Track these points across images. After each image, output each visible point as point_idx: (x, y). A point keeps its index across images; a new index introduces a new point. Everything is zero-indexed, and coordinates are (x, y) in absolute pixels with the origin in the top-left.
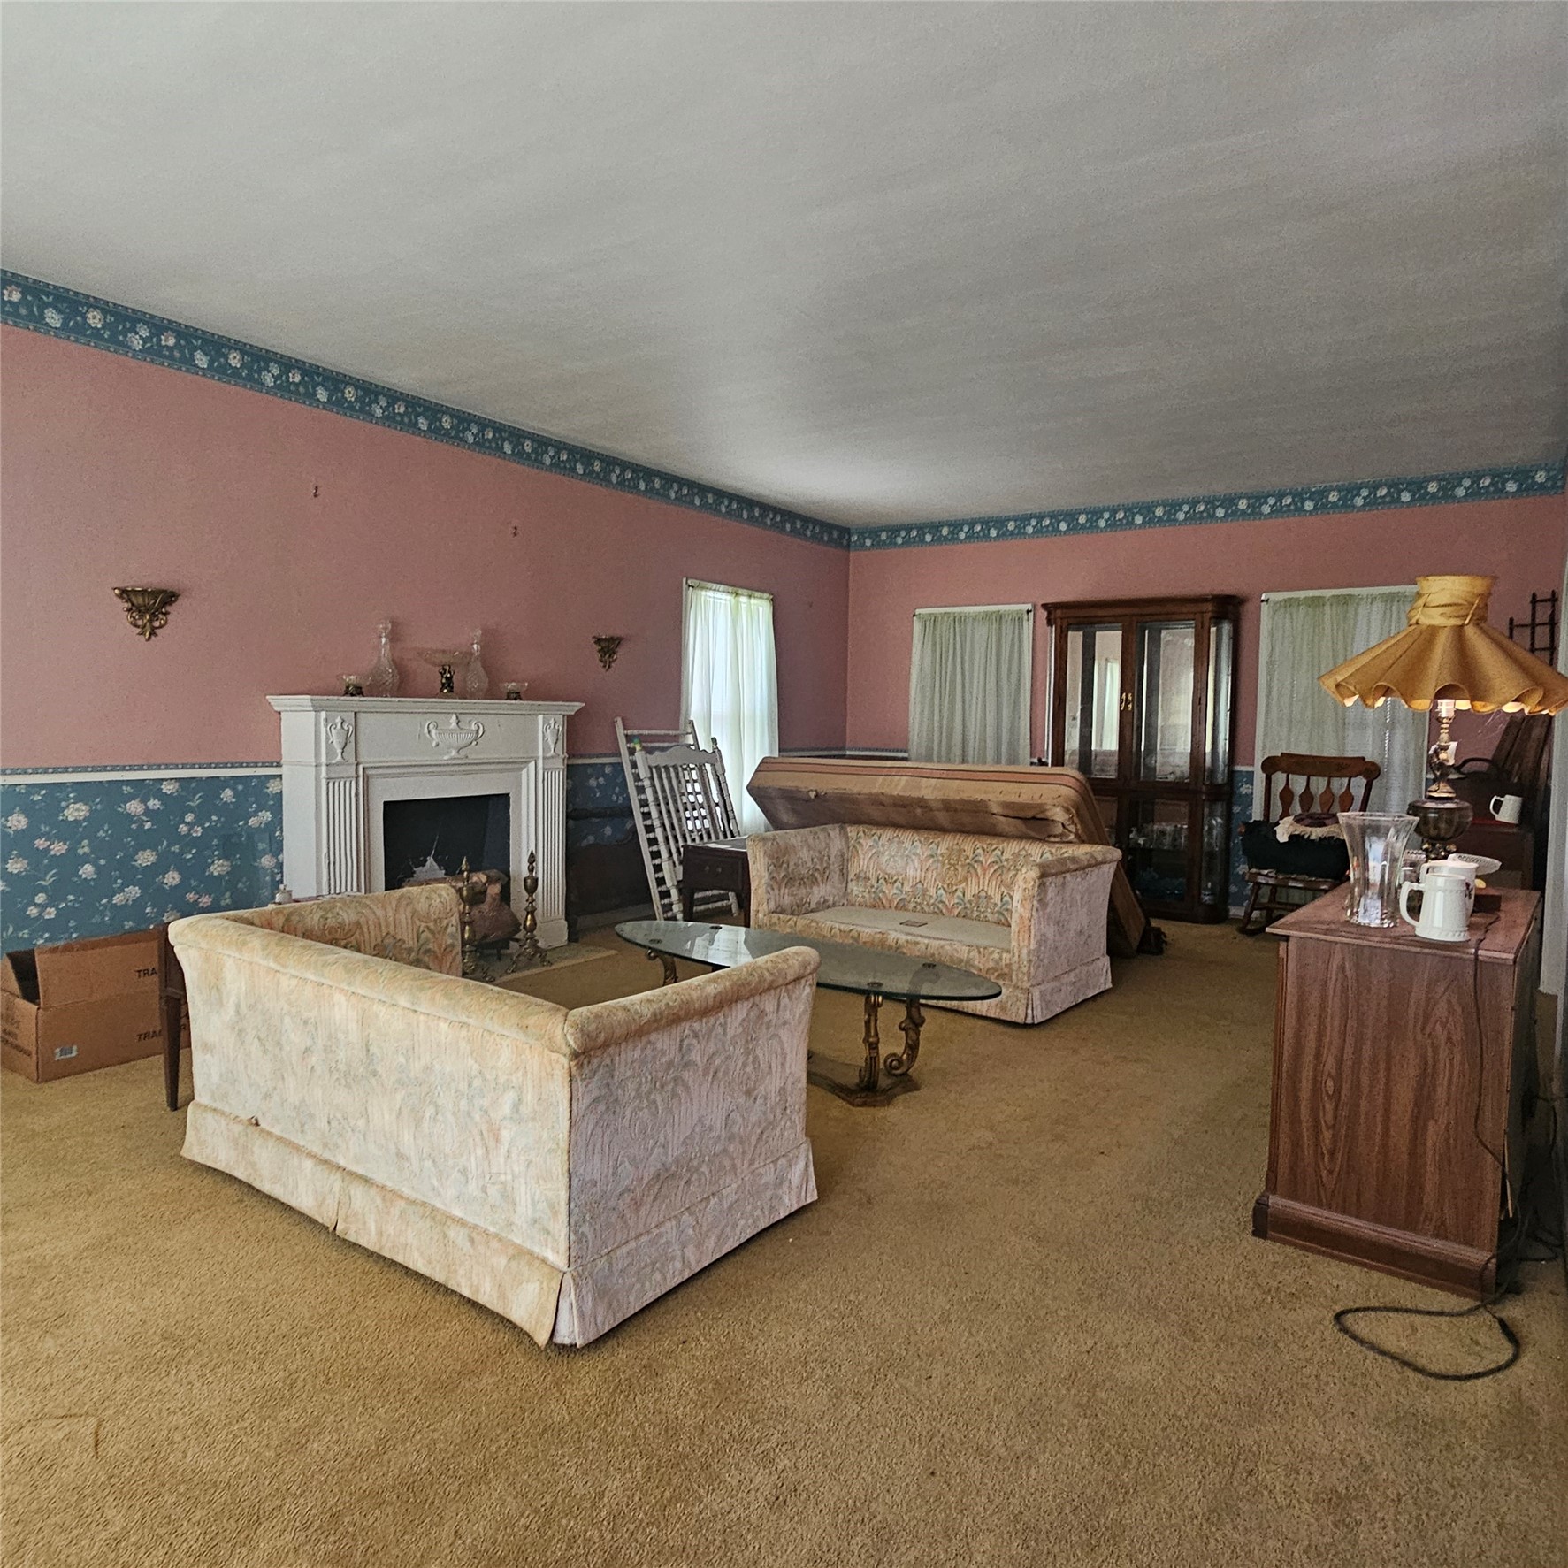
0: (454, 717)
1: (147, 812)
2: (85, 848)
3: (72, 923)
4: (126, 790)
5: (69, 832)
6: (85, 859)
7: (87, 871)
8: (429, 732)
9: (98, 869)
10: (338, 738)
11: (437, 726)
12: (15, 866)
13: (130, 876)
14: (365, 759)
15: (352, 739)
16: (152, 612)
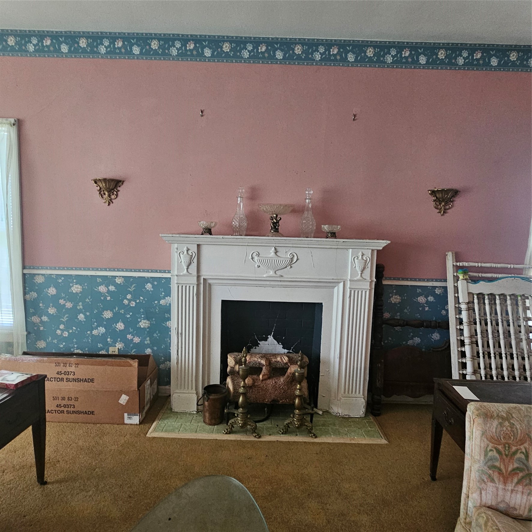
0: (273, 249)
1: (109, 291)
2: (80, 306)
3: (75, 340)
4: (99, 280)
5: (72, 297)
6: (80, 312)
7: (81, 317)
8: (252, 258)
9: (86, 317)
10: (184, 260)
11: (258, 255)
12: (52, 311)
13: (101, 322)
14: (205, 274)
15: (195, 260)
16: (111, 191)
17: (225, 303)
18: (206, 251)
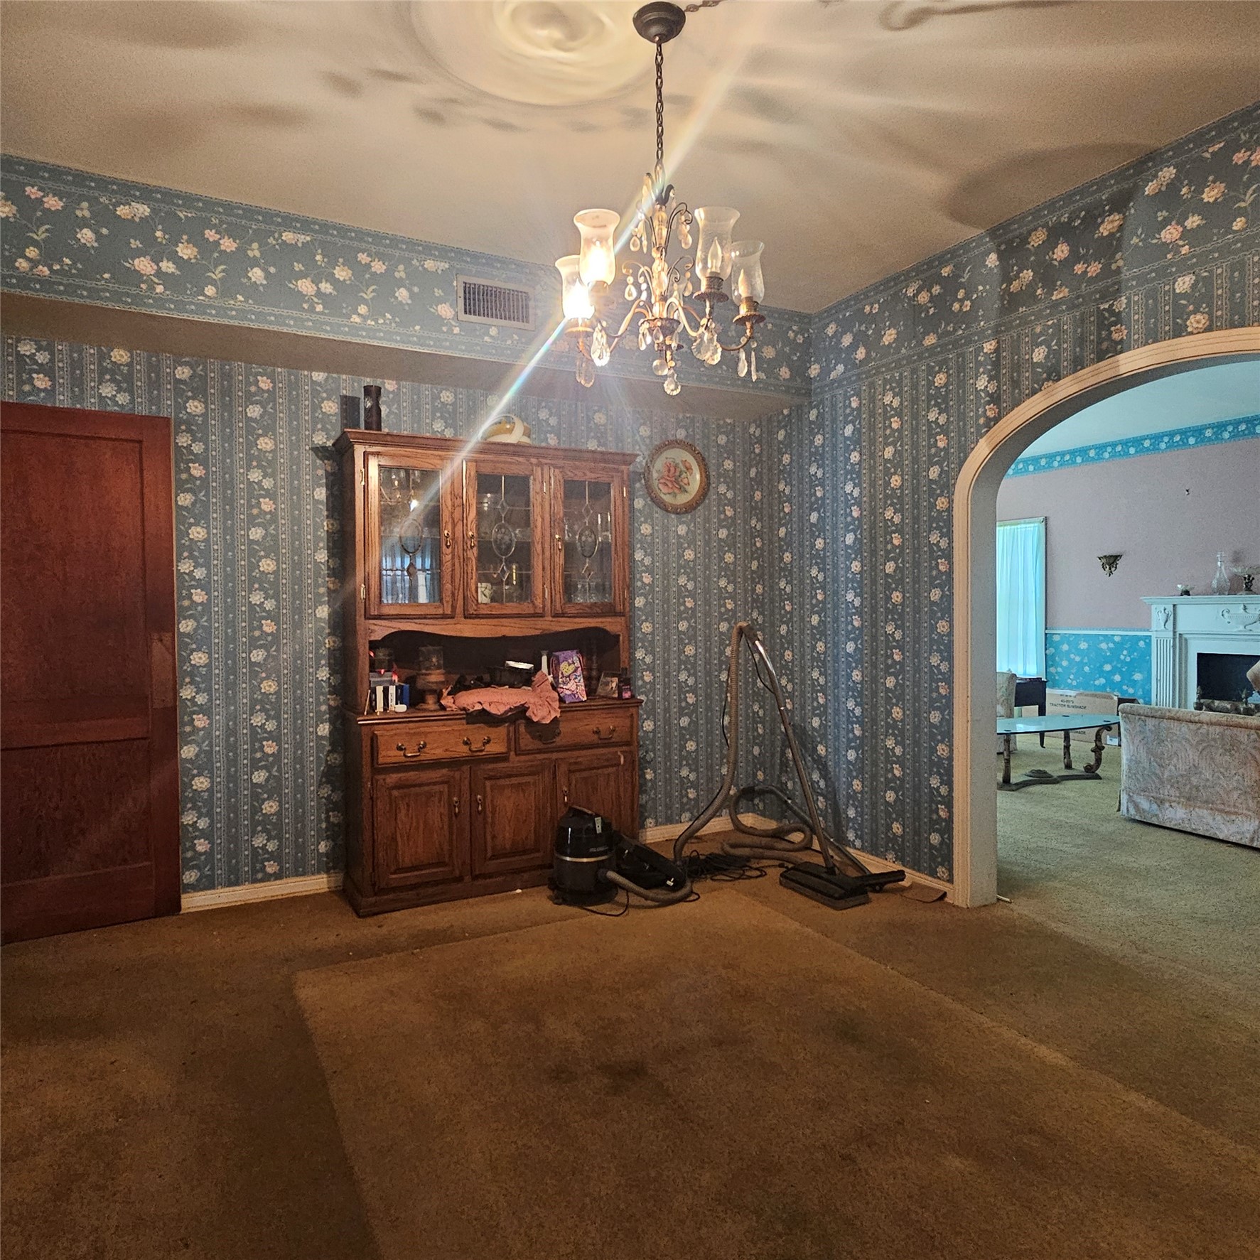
0: (1243, 606)
1: (1108, 648)
2: (1086, 660)
4: (1101, 638)
5: (1080, 652)
6: (1086, 665)
8: (1223, 615)
10: (1162, 617)
11: (1229, 612)
12: (1065, 663)
13: (1102, 673)
14: (1180, 630)
15: (1172, 618)
16: (1111, 565)
17: (1200, 656)
18: (1180, 609)
